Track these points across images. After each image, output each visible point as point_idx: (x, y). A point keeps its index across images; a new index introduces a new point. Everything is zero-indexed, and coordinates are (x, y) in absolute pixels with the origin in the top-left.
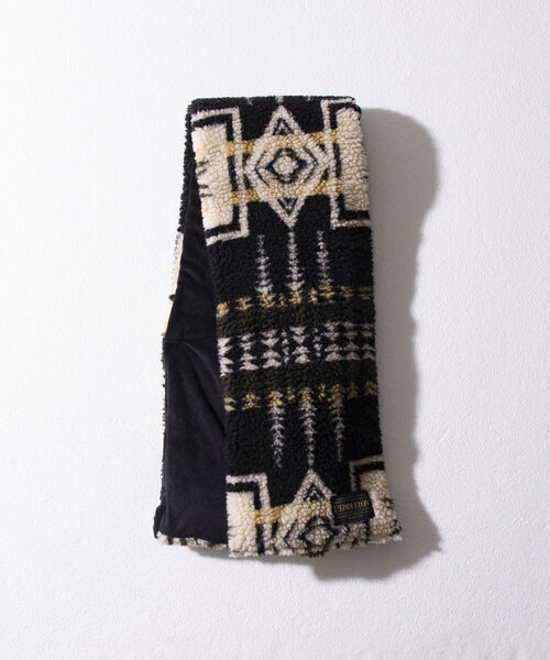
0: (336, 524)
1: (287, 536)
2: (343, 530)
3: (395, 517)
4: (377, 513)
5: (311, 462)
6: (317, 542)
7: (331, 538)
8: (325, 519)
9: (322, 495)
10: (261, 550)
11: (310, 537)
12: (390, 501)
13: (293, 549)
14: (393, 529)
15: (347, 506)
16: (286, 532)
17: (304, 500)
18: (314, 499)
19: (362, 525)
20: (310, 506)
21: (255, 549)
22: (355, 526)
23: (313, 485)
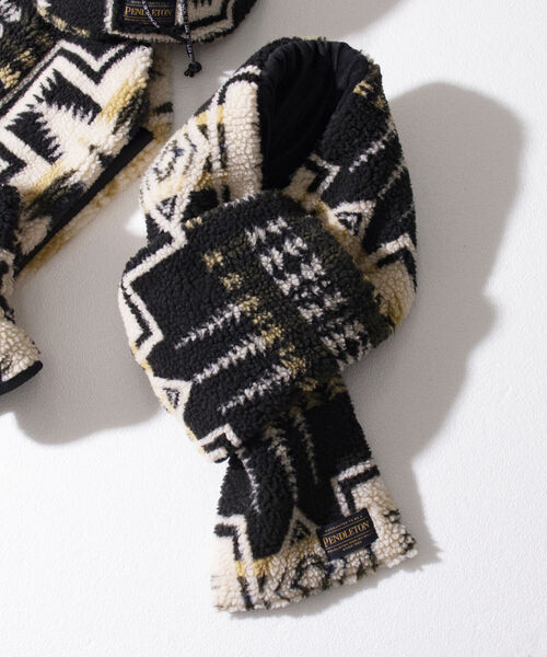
0: (329, 560)
1: (279, 588)
2: (339, 563)
3: (403, 532)
4: (380, 533)
5: (295, 497)
6: (313, 586)
7: (328, 576)
8: (315, 557)
9: (307, 531)
10: (249, 605)
11: (305, 583)
12: (393, 513)
13: (288, 600)
14: (404, 546)
15: (339, 537)
16: (277, 584)
17: (292, 542)
18: (301, 537)
19: (363, 552)
20: (298, 547)
21: (241, 601)
22: (352, 556)
23: (298, 522)
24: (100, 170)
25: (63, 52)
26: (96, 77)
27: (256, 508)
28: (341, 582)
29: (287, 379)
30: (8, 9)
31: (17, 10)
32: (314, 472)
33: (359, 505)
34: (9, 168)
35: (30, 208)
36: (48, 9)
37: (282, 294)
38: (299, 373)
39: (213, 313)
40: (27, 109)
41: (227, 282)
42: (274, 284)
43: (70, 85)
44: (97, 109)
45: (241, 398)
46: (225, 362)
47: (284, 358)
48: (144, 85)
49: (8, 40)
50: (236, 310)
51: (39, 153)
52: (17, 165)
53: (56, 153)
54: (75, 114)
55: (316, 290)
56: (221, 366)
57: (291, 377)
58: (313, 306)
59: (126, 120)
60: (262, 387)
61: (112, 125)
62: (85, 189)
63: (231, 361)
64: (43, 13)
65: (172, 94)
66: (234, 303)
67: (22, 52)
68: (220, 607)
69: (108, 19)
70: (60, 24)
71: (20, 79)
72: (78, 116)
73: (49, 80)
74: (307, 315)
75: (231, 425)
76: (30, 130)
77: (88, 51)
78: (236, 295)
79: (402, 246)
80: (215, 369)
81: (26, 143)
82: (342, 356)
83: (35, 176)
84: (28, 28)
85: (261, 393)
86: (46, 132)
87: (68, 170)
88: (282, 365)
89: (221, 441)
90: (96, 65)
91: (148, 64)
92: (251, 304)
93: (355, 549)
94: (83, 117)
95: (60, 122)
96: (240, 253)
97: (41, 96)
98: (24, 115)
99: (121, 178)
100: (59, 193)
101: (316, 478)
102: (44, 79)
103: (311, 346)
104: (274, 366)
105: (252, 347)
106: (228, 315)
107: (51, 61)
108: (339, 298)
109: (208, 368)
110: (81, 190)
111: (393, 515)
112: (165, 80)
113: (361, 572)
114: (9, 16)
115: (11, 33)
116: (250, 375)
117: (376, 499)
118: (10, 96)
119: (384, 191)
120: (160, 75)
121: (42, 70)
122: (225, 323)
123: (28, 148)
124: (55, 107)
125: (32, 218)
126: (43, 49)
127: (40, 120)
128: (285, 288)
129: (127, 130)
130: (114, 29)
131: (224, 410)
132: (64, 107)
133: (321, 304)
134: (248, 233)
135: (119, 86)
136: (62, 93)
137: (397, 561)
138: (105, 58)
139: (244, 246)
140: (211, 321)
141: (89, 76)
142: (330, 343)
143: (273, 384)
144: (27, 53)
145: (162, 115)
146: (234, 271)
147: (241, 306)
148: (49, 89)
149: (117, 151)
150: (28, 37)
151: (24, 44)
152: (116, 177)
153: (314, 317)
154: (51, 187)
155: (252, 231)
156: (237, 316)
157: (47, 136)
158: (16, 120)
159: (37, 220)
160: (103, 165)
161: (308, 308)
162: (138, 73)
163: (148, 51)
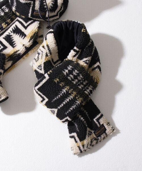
0: (97, 137)
2: (99, 138)
3: (111, 127)
4: (107, 129)
5: (87, 126)
7: (97, 141)
8: (94, 138)
9: (91, 133)
10: (81, 152)
11: (93, 144)
12: (108, 123)
13: (90, 148)
14: (113, 130)
15: (99, 132)
16: (87, 146)
17: (88, 136)
18: (90, 135)
19: (104, 134)
20: (90, 137)
21: (79, 152)
22: (102, 135)
23: (89, 131)
24: (25, 50)
25: (18, 20)
26: (26, 28)
27: (78, 130)
28: (100, 141)
29: (79, 104)
30: (5, 9)
31: (7, 9)
32: (89, 119)
33: (101, 124)
34: (3, 48)
35: (7, 58)
36: (15, 10)
37: (74, 84)
38: (82, 101)
39: (59, 93)
40: (8, 34)
41: (61, 85)
42: (72, 82)
43: (19, 29)
44: (25, 36)
45: (70, 110)
46: (64, 103)
47: (78, 99)
48: (37, 31)
49: (5, 16)
50: (64, 91)
51: (10, 45)
52: (5, 47)
53: (15, 45)
54: (20, 36)
55: (81, 81)
56: (64, 104)
57: (80, 103)
58: (81, 85)
59: (32, 39)
60: (74, 107)
61: (29, 40)
62: (21, 55)
63: (66, 102)
64: (14, 11)
65: (43, 33)
66: (63, 89)
67: (8, 20)
68: (75, 154)
69: (30, 15)
70: (18, 14)
71: (7, 26)
72: (21, 37)
73: (14, 27)
74: (80, 87)
75: (69, 117)
76: (9, 39)
77: (24, 21)
78: (63, 87)
79: (97, 65)
80: (62, 105)
81: (8, 42)
82: (90, 95)
83: (9, 50)
84: (10, 14)
85: (74, 108)
86: (13, 40)
87: (17, 50)
88: (78, 101)
89: (67, 120)
90: (26, 25)
91: (38, 26)
92: (67, 88)
93: (102, 134)
94: (22, 37)
95: (16, 38)
96: (63, 77)
97: (12, 31)
98: (7, 35)
99: (30, 53)
100: (15, 55)
101: (90, 120)
102: (13, 27)
103: (83, 94)
104: (76, 101)
105: (70, 98)
106: (63, 92)
107: (15, 22)
108: (86, 82)
109: (61, 105)
110: (20, 55)
111: (108, 124)
112: (42, 29)
113: (104, 138)
114: (5, 10)
115: (5, 15)
116: (71, 105)
117: (104, 121)
118: (4, 30)
119: (93, 53)
120: (41, 28)
121: (12, 24)
122: (62, 94)
123: (8, 43)
124: (15, 34)
125: (8, 61)
126: (13, 19)
127: (11, 37)
128: (75, 83)
129: (32, 41)
130: (31, 17)
131: (66, 114)
132: (17, 34)
133: (83, 84)
134: (64, 72)
135: (31, 31)
136: (17, 31)
137: (112, 134)
138: (28, 23)
139: (63, 76)
140: (59, 94)
141: (24, 27)
142: (86, 92)
143: (76, 105)
144: (9, 20)
145: (41, 38)
146: (62, 82)
147: (65, 89)
148: (14, 29)
149: (29, 46)
150: (10, 16)
151: (9, 18)
152: (29, 52)
153: (82, 87)
154: (13, 54)
155: (64, 71)
156: (65, 92)
157: (13, 41)
158: (5, 36)
159: (9, 62)
160: (26, 49)
161: (80, 86)
162: (36, 28)
163: (38, 22)
